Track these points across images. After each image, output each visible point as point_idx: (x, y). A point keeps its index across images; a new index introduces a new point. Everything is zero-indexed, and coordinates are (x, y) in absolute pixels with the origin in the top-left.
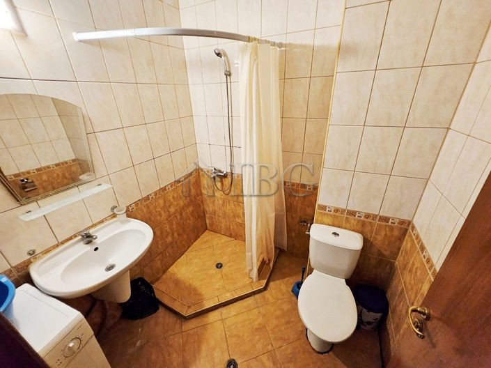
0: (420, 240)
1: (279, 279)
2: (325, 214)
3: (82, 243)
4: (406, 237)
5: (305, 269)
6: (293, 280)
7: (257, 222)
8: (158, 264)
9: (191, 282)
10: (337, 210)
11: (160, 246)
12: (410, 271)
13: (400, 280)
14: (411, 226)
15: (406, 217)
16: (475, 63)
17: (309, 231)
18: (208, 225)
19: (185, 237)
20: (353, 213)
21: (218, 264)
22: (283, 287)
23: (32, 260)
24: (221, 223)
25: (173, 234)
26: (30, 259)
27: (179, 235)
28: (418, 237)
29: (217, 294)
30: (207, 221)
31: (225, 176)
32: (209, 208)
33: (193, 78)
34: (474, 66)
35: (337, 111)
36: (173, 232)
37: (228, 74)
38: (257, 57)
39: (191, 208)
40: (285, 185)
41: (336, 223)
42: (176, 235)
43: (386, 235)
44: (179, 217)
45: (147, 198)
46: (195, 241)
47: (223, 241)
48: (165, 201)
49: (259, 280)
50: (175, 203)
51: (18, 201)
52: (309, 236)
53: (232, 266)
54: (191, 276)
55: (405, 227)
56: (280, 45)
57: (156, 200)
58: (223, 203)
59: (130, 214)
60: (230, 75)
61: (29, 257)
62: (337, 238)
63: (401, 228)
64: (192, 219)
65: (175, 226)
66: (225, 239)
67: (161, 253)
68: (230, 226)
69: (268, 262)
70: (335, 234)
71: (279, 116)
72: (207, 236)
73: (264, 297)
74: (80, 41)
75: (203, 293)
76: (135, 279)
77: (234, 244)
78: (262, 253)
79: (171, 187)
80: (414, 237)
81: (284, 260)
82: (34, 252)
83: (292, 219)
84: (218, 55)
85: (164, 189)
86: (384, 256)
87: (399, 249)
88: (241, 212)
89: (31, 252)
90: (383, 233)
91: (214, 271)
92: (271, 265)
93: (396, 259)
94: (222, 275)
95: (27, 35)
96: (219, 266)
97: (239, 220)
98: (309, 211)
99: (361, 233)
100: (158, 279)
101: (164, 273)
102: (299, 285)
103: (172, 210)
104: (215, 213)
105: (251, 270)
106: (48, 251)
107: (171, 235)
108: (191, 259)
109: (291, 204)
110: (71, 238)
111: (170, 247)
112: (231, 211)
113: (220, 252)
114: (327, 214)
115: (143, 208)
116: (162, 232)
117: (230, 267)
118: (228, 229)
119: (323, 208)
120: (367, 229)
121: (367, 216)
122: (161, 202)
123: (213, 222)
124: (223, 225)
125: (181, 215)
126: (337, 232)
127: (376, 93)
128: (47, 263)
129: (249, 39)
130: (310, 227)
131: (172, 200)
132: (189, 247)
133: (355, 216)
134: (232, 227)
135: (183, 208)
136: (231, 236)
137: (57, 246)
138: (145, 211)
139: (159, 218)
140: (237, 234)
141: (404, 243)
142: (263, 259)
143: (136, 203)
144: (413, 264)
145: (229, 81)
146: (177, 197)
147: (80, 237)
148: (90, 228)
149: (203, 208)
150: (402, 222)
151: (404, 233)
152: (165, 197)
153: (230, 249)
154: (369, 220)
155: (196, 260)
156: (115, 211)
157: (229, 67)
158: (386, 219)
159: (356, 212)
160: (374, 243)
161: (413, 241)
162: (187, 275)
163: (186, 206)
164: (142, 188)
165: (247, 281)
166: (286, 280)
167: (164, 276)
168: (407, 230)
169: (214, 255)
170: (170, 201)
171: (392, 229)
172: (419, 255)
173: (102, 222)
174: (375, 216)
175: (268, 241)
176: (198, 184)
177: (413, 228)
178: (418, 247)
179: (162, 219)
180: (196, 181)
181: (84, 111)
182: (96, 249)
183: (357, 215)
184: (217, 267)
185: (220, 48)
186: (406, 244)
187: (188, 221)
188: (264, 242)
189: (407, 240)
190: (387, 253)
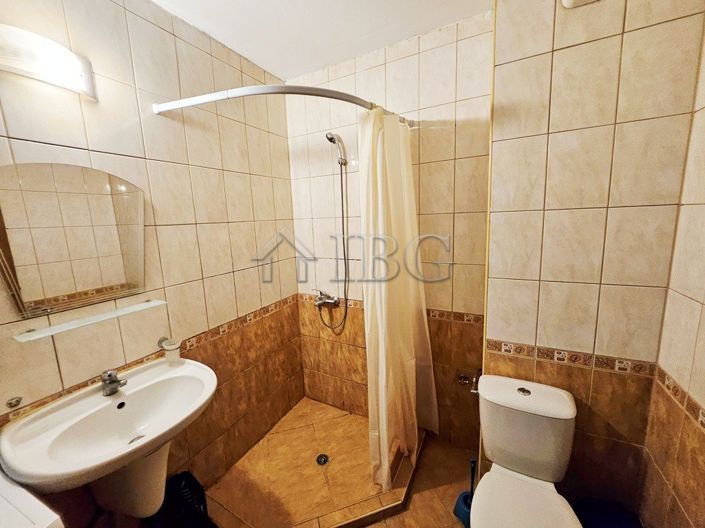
0: (684, 395)
1: (428, 488)
2: (501, 356)
3: (101, 393)
4: (654, 396)
5: (475, 463)
6: (455, 491)
7: (387, 376)
8: (220, 449)
9: (272, 488)
10: (519, 349)
11: (226, 419)
12: (681, 461)
13: (663, 484)
14: (656, 372)
15: (644, 356)
16: (692, 113)
17: (477, 389)
18: (307, 387)
19: (268, 404)
20: (548, 353)
21: (320, 457)
22: (437, 504)
23: (11, 416)
24: (328, 383)
25: (249, 399)
26: (7, 415)
27: (259, 400)
28: (676, 390)
29: (318, 515)
30: (306, 381)
31: (336, 305)
32: (310, 358)
33: (297, 171)
34: (692, 116)
35: (500, 193)
36: (249, 394)
37: (344, 163)
38: (383, 127)
39: (282, 357)
40: (428, 315)
41: (522, 372)
42: (254, 400)
43: (613, 393)
44: (261, 368)
45: (216, 331)
46: (284, 414)
47: (330, 415)
48: (242, 340)
49: (393, 488)
50: (258, 345)
51: (21, 311)
52: (477, 396)
53: (343, 461)
54: (273, 478)
55: (647, 376)
56: (411, 124)
57: (230, 335)
58: (332, 348)
59: (186, 352)
60: (345, 164)
61: (9, 410)
62: (528, 397)
63: (639, 379)
64: (282, 374)
65: (253, 383)
66: (333, 412)
67: (228, 430)
68: (342, 390)
69: (406, 454)
70: (522, 390)
71: (415, 212)
72: (303, 406)
73: (404, 521)
74: (159, 114)
75: (293, 511)
76: (177, 475)
77: (347, 423)
78: (396, 437)
79: (255, 317)
80: (669, 393)
81: (436, 453)
82: (18, 402)
83: (444, 373)
84: (331, 140)
85: (243, 320)
86: (620, 436)
87: (645, 420)
88: (359, 363)
89: (14, 401)
90: (609, 390)
91: (313, 469)
92: (414, 458)
93: (642, 443)
94: (327, 477)
95: (97, 101)
96: (322, 460)
97: (357, 378)
98: (471, 358)
99: (569, 389)
100: (216, 481)
101: (227, 469)
102: (467, 499)
103: (252, 355)
104: (318, 366)
105: (378, 467)
106: (42, 403)
107: (245, 399)
108: (275, 447)
109: (440, 347)
110: (85, 385)
111: (243, 420)
112: (343, 362)
113: (324, 434)
114: (504, 357)
115: (208, 347)
116: (231, 393)
117: (341, 462)
118: (339, 394)
119: (496, 345)
120: (578, 382)
121: (574, 357)
122: (237, 340)
123: (314, 382)
124: (331, 389)
125: (266, 365)
126: (526, 388)
127: (554, 164)
128: (32, 426)
129: (371, 106)
130: (477, 382)
131: (253, 339)
132: (273, 425)
133: (552, 358)
134: (345, 391)
135: (269, 355)
136: (342, 407)
137: (60, 395)
138: (210, 351)
139: (230, 365)
140: (354, 404)
141: (652, 407)
142: (399, 449)
143: (198, 337)
144: (683, 446)
145: (344, 171)
146: (262, 334)
147: (100, 384)
148: (119, 369)
149: (301, 358)
150: (639, 367)
151: (647, 387)
152: (243, 332)
153: (341, 431)
154: (578, 365)
155: (283, 449)
156: (163, 344)
157: (345, 156)
158: (608, 362)
159: (554, 350)
160: (594, 409)
161: (669, 399)
162: (267, 475)
163: (274, 352)
164: (211, 313)
165: (372, 491)
166: (441, 489)
167: (227, 477)
168: (650, 382)
169: (314, 440)
170: (251, 340)
171: (622, 380)
172: (690, 422)
173: (140, 361)
174: (588, 358)
175: (407, 409)
176: (294, 316)
177: (663, 375)
178: (683, 408)
179: (235, 369)
180: (292, 314)
181: (148, 197)
182: (121, 405)
183: (556, 355)
184: (319, 462)
185: (334, 133)
186: (657, 409)
187: (276, 378)
188: (400, 412)
189: (657, 403)
190: (623, 429)
